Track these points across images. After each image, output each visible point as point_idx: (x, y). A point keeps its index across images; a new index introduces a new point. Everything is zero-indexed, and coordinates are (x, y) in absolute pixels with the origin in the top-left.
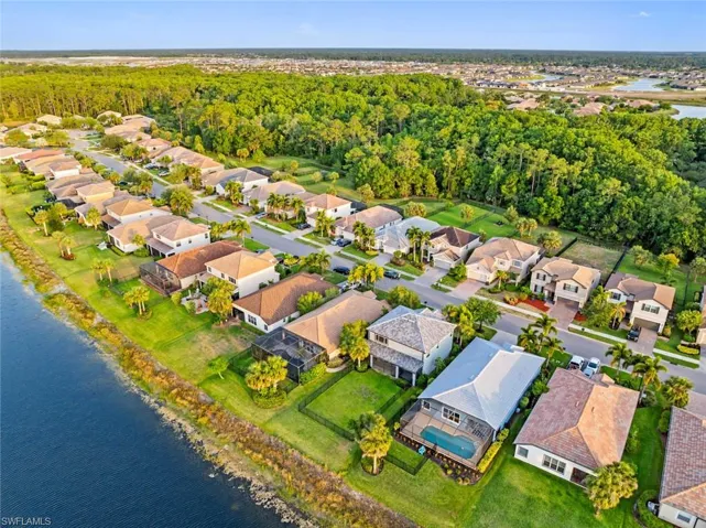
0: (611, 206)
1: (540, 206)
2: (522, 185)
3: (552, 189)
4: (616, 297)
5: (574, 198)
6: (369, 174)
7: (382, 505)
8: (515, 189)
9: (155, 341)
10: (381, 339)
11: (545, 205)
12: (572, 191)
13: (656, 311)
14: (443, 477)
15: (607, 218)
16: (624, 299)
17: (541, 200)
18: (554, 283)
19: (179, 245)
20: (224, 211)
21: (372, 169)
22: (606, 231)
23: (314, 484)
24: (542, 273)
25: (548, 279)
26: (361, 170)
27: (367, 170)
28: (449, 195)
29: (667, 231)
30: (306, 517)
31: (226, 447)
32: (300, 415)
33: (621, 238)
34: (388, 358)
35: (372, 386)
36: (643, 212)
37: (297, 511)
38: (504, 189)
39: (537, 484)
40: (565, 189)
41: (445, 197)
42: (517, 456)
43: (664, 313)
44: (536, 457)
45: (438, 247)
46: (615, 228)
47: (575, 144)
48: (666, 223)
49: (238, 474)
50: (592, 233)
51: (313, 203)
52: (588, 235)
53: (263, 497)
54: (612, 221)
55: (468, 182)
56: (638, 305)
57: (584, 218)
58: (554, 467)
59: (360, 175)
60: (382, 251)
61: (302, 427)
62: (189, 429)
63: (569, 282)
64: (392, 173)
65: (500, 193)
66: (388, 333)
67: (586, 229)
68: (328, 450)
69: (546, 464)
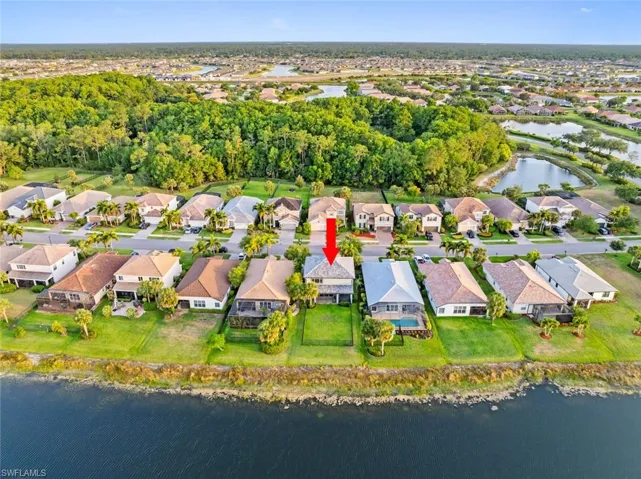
0: (363, 163)
1: (316, 172)
2: (295, 160)
3: (319, 158)
4: (411, 217)
5: (336, 162)
6: (167, 170)
7: (401, 369)
8: (291, 163)
9: (126, 350)
10: (317, 281)
11: (320, 170)
12: (332, 158)
13: (435, 219)
14: (417, 340)
15: (364, 172)
16: (415, 217)
17: (315, 167)
18: (372, 219)
19: (55, 269)
20: (43, 231)
21: (169, 165)
22: (366, 181)
23: (356, 377)
24: (363, 214)
25: (368, 217)
26: (159, 168)
27: (165, 166)
28: (236, 177)
29: (402, 173)
30: (368, 396)
31: (274, 388)
32: (304, 347)
33: (375, 183)
34: (328, 292)
35: (328, 313)
36: (385, 163)
37: (360, 396)
38: (282, 164)
39: (458, 324)
40: (328, 157)
41: (233, 178)
42: (438, 315)
43: (439, 219)
44: (449, 310)
45: (281, 214)
46: (371, 177)
47: (316, 123)
48: (400, 168)
49: (302, 398)
50: (356, 184)
51: (145, 203)
52: (353, 186)
53: (332, 400)
54: (368, 173)
55: (250, 164)
56: (425, 219)
57: (348, 175)
58: (460, 312)
59: (158, 172)
60: (233, 228)
61: (314, 353)
62: (235, 392)
63: (382, 215)
64: (187, 166)
65: (279, 167)
66: (320, 274)
67: (350, 182)
68: (344, 356)
69: (455, 312)
